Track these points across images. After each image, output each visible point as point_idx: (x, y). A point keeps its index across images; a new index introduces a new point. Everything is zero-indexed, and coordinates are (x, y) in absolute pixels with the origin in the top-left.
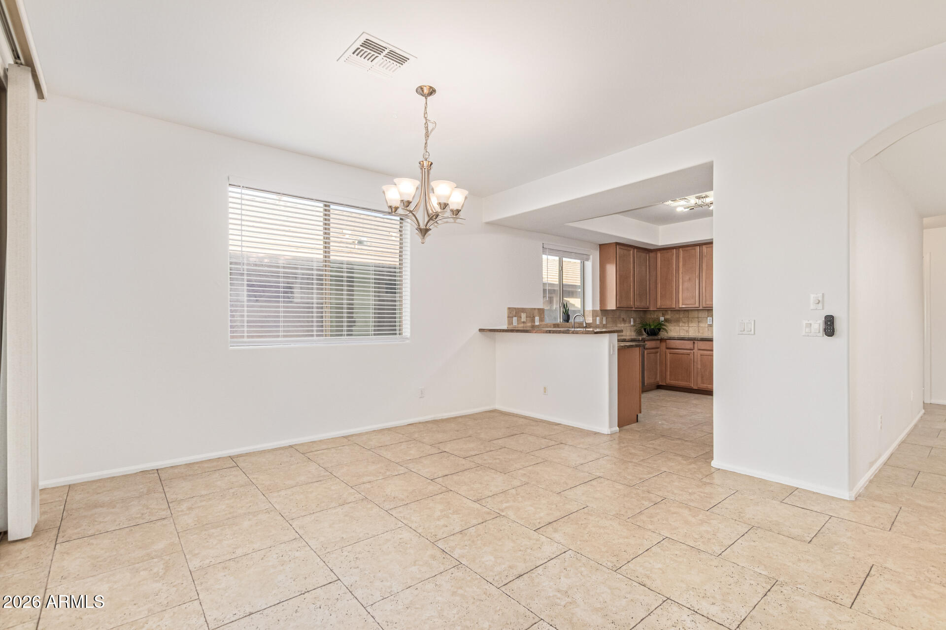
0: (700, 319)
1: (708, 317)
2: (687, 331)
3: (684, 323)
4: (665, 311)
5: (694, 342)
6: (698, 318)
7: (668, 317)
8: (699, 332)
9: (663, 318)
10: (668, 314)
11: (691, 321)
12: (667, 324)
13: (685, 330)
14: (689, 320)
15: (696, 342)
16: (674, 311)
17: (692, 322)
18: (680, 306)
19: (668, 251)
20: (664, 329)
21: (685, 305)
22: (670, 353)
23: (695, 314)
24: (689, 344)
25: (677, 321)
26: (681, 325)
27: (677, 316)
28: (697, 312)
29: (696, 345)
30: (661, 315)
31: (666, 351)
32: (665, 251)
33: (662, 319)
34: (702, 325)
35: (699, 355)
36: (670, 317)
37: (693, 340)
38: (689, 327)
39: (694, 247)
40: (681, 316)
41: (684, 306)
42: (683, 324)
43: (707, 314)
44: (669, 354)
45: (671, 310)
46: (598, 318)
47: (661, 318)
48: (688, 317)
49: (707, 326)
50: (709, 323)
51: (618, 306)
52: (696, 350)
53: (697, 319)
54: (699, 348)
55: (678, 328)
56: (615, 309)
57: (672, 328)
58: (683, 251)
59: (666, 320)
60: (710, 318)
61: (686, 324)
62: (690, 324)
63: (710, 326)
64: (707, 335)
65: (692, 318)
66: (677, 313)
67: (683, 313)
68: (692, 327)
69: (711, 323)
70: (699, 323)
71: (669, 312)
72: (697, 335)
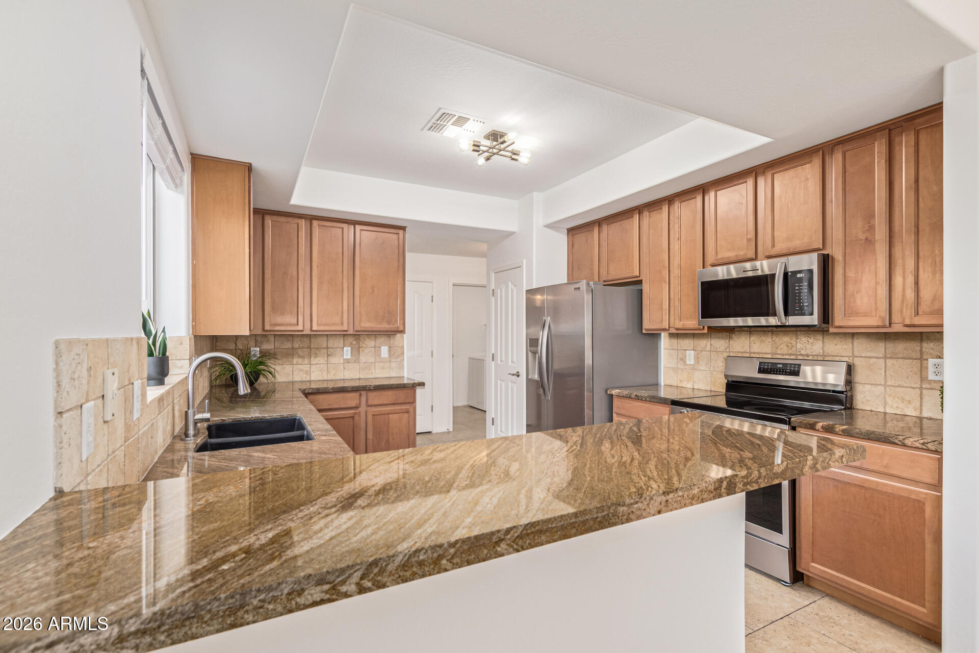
0: (330, 350)
1: (344, 347)
2: (308, 373)
3: (302, 357)
5: (360, 394)
6: (327, 348)
7: (267, 346)
9: (258, 349)
10: (268, 341)
11: (315, 353)
12: (270, 363)
13: (301, 370)
14: (312, 352)
16: (290, 336)
18: (315, 328)
21: (323, 325)
23: (323, 342)
24: (350, 400)
26: (295, 363)
27: (288, 345)
28: (325, 339)
29: (364, 399)
30: (252, 343)
33: (256, 351)
34: (333, 360)
35: (370, 417)
36: (272, 347)
37: (361, 391)
38: (310, 364)
39: (340, 225)
40: (296, 346)
41: (321, 328)
42: (300, 361)
43: (342, 342)
48: (309, 347)
49: (342, 361)
50: (345, 357)
51: (252, 327)
53: (325, 351)
54: (370, 402)
55: (288, 368)
56: (248, 333)
57: (278, 368)
58: (319, 226)
59: (264, 354)
60: (347, 351)
61: (306, 359)
62: (312, 359)
63: (348, 361)
64: (342, 378)
65: (317, 349)
66: (288, 340)
67: (300, 340)
68: (317, 364)
69: (349, 357)
70: (329, 358)
71: (272, 339)
72: (326, 378)
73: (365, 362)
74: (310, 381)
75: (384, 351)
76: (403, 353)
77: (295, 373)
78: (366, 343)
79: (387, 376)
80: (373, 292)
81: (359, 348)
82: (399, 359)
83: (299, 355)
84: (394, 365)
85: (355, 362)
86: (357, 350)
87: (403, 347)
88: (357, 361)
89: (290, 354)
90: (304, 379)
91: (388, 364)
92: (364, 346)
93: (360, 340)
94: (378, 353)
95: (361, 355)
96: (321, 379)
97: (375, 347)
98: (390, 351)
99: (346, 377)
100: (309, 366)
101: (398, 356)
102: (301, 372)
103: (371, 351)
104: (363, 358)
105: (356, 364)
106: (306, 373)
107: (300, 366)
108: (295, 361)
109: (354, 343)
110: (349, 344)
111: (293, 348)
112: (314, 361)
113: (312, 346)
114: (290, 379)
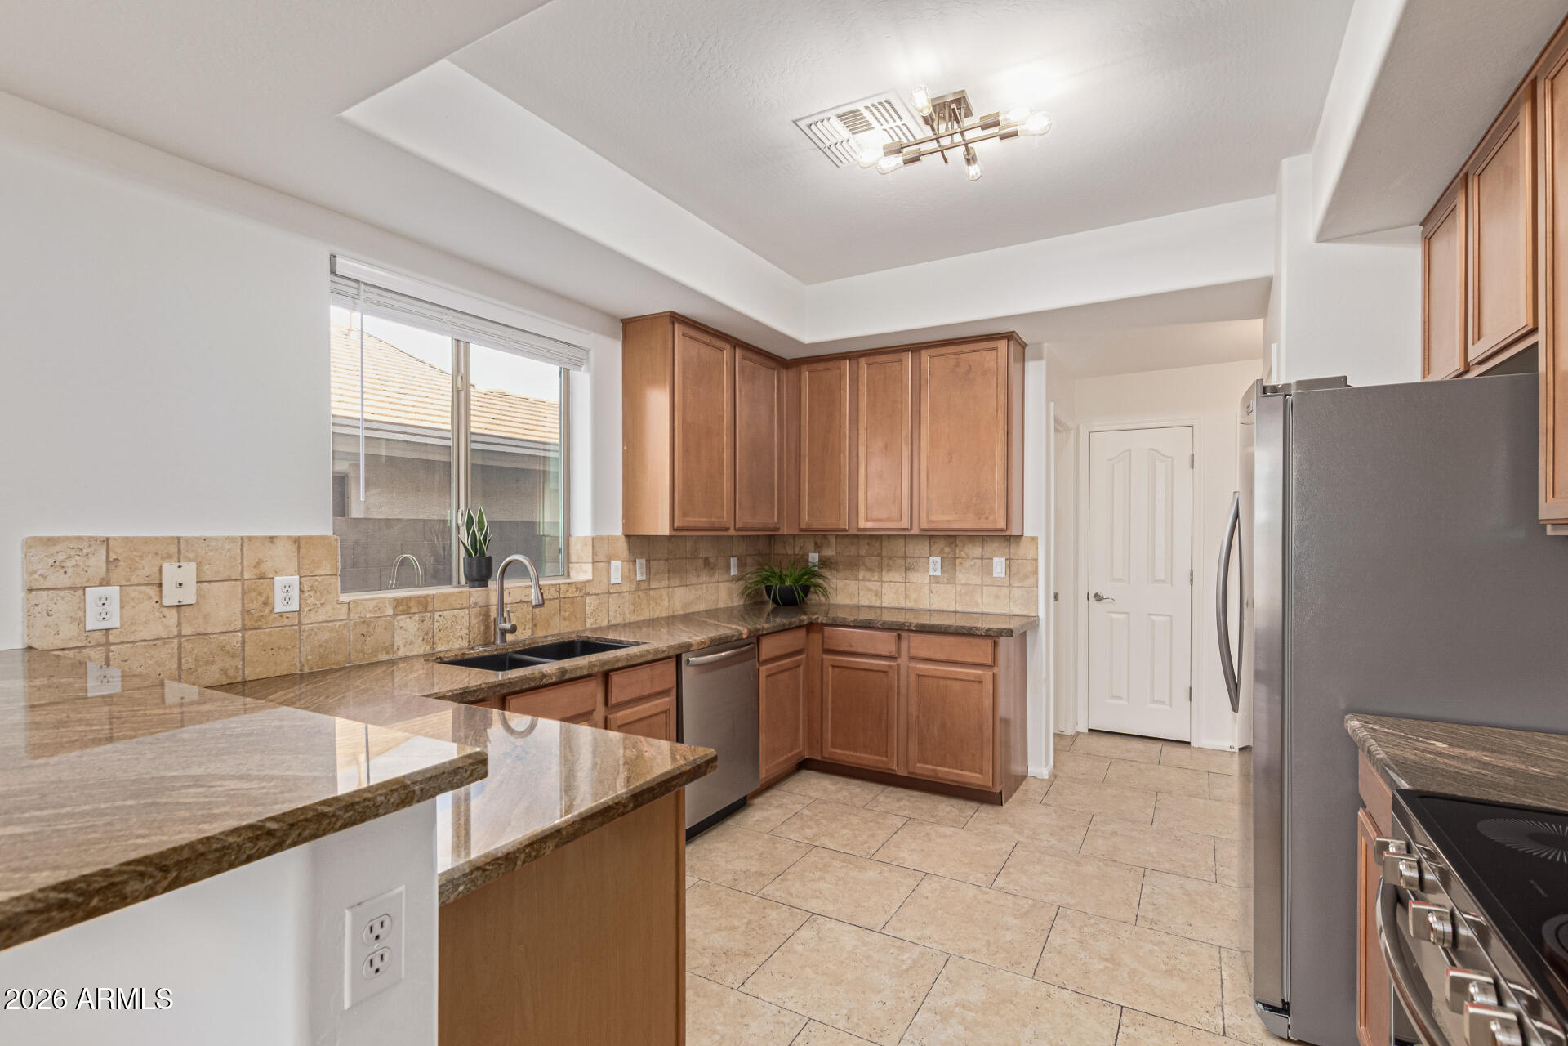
0: (908, 560)
1: (930, 556)
2: (878, 594)
3: (871, 570)
4: (820, 537)
5: (899, 637)
6: (905, 557)
7: (829, 552)
8: (907, 597)
9: (817, 556)
10: (829, 545)
11: (888, 565)
12: (827, 573)
13: (870, 590)
14: (883, 563)
15: (903, 634)
16: (843, 536)
17: (889, 570)
18: (862, 524)
19: (831, 364)
20: (819, 586)
21: (874, 521)
22: (833, 666)
23: (899, 547)
24: (883, 642)
25: (853, 565)
26: (861, 578)
27: (853, 550)
28: (901, 542)
29: (904, 645)
30: (811, 546)
31: (822, 659)
32: (822, 366)
33: (814, 557)
34: (914, 577)
35: (913, 678)
36: (834, 553)
37: (898, 630)
38: (882, 581)
39: (896, 356)
40: (863, 552)
41: (870, 525)
42: (868, 575)
43: (927, 548)
44: (830, 669)
45: (837, 536)
46: (616, 565)
47: (811, 555)
48: (880, 555)
49: (927, 580)
50: (932, 573)
51: (675, 527)
52: (903, 660)
53: (901, 561)
54: (914, 653)
55: (853, 585)
56: (667, 533)
57: (840, 584)
58: (868, 365)
59: (824, 563)
60: (936, 560)
61: (876, 574)
62: (884, 573)
63: (935, 580)
64: (928, 607)
65: (891, 558)
66: (852, 544)
67: (868, 544)
68: (891, 582)
69: (938, 573)
70: (907, 572)
71: (833, 541)
72: (903, 606)
73: (966, 584)
74: (881, 608)
75: (999, 565)
76: (1036, 572)
77: (862, 593)
78: (966, 550)
79: (1004, 612)
80: (950, 461)
81: (955, 558)
82: (1026, 583)
83: (866, 567)
84: (1016, 592)
85: (948, 584)
86: (951, 564)
87: (1036, 560)
88: (952, 581)
89: (856, 565)
90: (873, 604)
91: (1005, 591)
92: (963, 555)
93: (957, 545)
94: (986, 569)
95: (957, 573)
96: (896, 605)
97: (982, 558)
98: (1009, 567)
99: (935, 607)
100: (880, 583)
101: (1026, 577)
102: (869, 593)
103: (975, 565)
104: (961, 577)
105: (949, 586)
106: (876, 595)
107: (867, 584)
108: (861, 575)
109: (947, 549)
110: (937, 552)
111: (859, 556)
112: (887, 576)
113: (884, 554)
114: (855, 602)
